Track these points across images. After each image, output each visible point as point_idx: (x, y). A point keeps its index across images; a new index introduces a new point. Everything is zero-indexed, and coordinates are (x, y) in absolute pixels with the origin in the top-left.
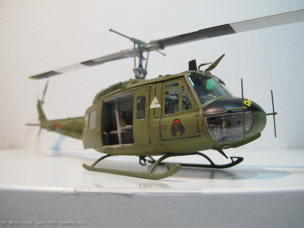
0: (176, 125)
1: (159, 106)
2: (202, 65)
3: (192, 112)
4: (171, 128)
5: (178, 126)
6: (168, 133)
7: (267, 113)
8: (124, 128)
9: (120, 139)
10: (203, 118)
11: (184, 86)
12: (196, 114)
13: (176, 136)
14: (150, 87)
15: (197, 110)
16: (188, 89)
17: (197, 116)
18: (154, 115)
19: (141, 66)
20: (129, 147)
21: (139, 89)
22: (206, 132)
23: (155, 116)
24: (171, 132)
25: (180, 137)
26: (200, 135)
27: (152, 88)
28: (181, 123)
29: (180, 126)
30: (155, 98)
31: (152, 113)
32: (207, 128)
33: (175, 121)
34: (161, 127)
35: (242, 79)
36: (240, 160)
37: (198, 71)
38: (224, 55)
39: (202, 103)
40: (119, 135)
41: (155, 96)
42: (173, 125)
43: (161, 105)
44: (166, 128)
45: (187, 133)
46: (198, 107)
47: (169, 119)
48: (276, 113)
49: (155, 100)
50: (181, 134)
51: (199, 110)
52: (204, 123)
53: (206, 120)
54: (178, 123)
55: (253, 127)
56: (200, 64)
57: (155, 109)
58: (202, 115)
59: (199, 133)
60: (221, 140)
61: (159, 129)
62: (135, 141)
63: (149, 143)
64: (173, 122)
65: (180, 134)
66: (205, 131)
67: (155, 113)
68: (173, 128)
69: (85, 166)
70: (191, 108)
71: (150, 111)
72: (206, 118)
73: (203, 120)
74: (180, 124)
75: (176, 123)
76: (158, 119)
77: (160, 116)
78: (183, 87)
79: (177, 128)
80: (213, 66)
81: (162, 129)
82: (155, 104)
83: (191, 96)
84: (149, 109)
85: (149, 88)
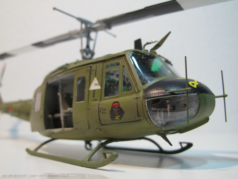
0: (115, 108)
1: (99, 87)
3: (132, 94)
4: (110, 112)
5: (117, 110)
6: (106, 117)
7: (216, 95)
8: (66, 111)
9: (63, 123)
10: (143, 100)
11: (125, 66)
12: (136, 97)
13: (115, 120)
14: (91, 67)
15: (137, 92)
16: (129, 69)
17: (137, 98)
18: (94, 97)
19: (88, 46)
20: (69, 131)
21: (80, 69)
22: (147, 117)
23: (94, 99)
24: (110, 116)
25: (119, 121)
26: (140, 120)
27: (93, 69)
28: (120, 106)
29: (119, 110)
30: (95, 79)
31: (91, 95)
32: (147, 111)
33: (114, 104)
34: (100, 110)
35: (186, 57)
36: (190, 145)
37: (143, 50)
38: (170, 33)
39: (143, 84)
40: (62, 119)
41: (95, 76)
42: (112, 108)
43: (101, 86)
44: (105, 111)
45: (126, 117)
46: (138, 89)
47: (109, 101)
49: (95, 81)
51: (139, 91)
52: (144, 107)
53: (146, 103)
54: (117, 107)
55: (200, 111)
56: (146, 43)
57: (94, 91)
58: (142, 98)
59: (139, 117)
60: (164, 125)
61: (97, 112)
62: (74, 125)
63: (88, 127)
64: (112, 105)
65: (119, 118)
66: (145, 116)
67: (95, 95)
68: (112, 111)
69: (28, 150)
70: (131, 90)
71: (90, 92)
72: (146, 100)
73: (144, 103)
74: (119, 108)
75: (115, 106)
76: (98, 102)
77: (100, 98)
78: (123, 66)
79: (115, 112)
81: (100, 112)
82: (95, 85)
83: (132, 77)
84: (89, 91)
85: (89, 68)
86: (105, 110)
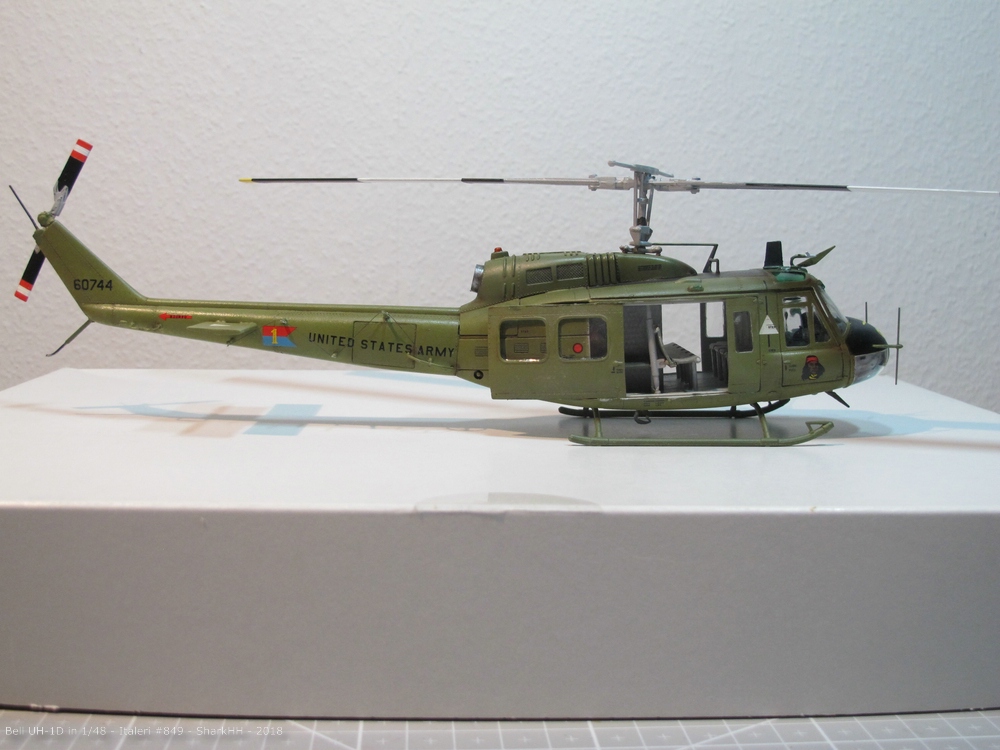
0: (812, 364)
1: (775, 331)
2: (799, 256)
3: (832, 347)
5: (814, 366)
10: (851, 356)
14: (756, 297)
17: (842, 353)
18: (769, 346)
21: (737, 297)
23: (771, 348)
24: (802, 374)
25: (812, 382)
27: (760, 300)
28: (818, 361)
29: (817, 367)
30: (768, 317)
31: (764, 342)
33: (810, 359)
41: (767, 314)
42: (807, 364)
43: (779, 331)
44: (793, 368)
47: (797, 354)
48: (901, 347)
49: (768, 321)
50: (817, 377)
52: (852, 364)
53: (856, 359)
54: (814, 363)
56: (796, 254)
57: (769, 335)
59: (843, 377)
61: (781, 369)
63: (758, 389)
64: (807, 360)
66: (850, 375)
67: (770, 343)
68: (805, 369)
71: (761, 338)
72: (856, 356)
73: (851, 359)
74: (818, 364)
76: (778, 354)
77: (779, 348)
79: (811, 369)
80: (812, 261)
81: (785, 369)
82: (769, 327)
84: (759, 336)
86: (794, 366)
